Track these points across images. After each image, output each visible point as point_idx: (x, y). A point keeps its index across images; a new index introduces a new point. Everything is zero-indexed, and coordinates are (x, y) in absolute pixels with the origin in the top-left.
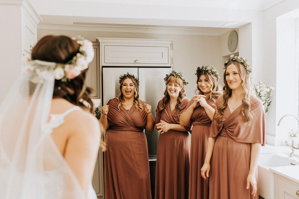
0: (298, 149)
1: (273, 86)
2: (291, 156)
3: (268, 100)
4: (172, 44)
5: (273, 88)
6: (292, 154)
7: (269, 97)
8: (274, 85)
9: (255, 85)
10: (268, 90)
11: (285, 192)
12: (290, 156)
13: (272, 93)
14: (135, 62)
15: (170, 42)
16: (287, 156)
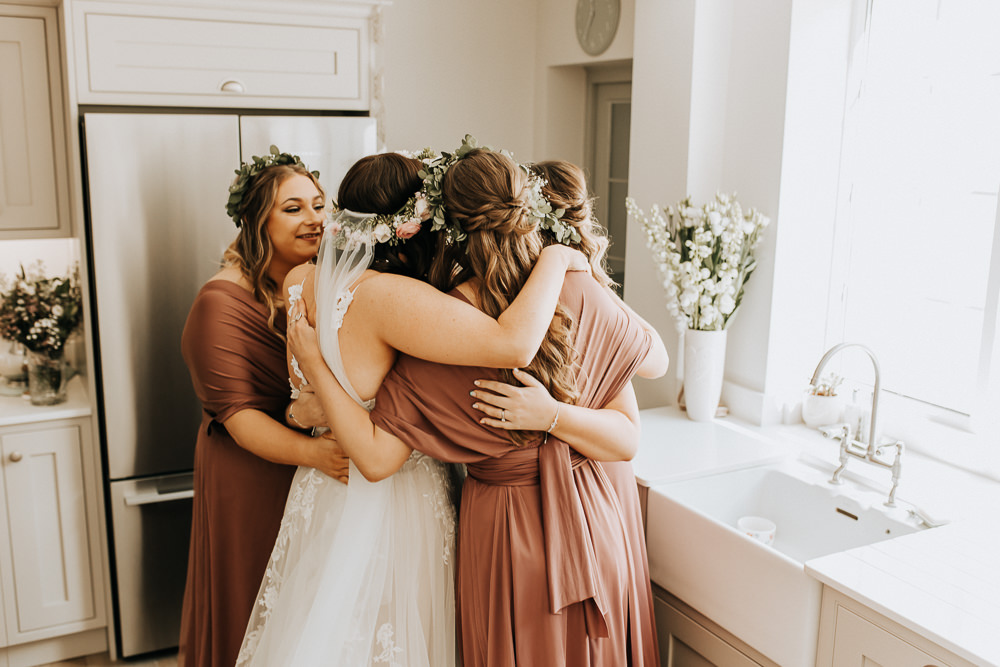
0: (864, 457)
1: (766, 214)
2: (834, 481)
3: (747, 263)
4: (374, 20)
5: (765, 221)
6: (839, 474)
7: (749, 254)
8: (772, 210)
9: (707, 209)
10: (750, 228)
11: (864, 657)
12: (831, 478)
13: (759, 239)
14: (222, 89)
15: (367, 11)
16: (822, 480)
